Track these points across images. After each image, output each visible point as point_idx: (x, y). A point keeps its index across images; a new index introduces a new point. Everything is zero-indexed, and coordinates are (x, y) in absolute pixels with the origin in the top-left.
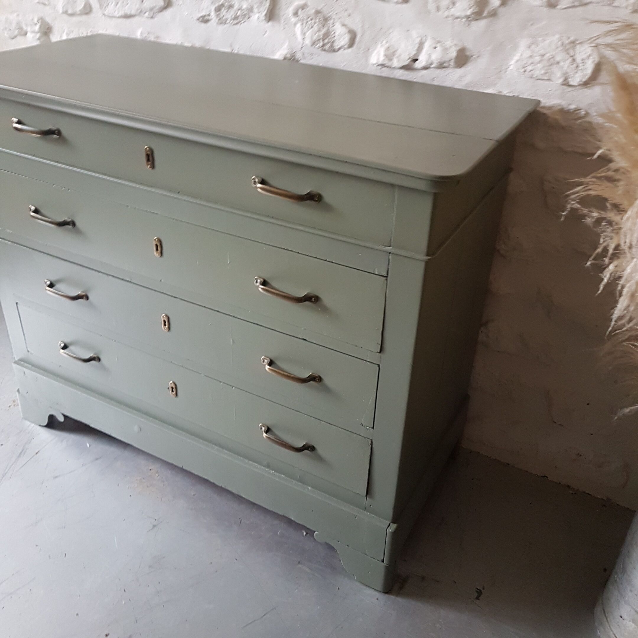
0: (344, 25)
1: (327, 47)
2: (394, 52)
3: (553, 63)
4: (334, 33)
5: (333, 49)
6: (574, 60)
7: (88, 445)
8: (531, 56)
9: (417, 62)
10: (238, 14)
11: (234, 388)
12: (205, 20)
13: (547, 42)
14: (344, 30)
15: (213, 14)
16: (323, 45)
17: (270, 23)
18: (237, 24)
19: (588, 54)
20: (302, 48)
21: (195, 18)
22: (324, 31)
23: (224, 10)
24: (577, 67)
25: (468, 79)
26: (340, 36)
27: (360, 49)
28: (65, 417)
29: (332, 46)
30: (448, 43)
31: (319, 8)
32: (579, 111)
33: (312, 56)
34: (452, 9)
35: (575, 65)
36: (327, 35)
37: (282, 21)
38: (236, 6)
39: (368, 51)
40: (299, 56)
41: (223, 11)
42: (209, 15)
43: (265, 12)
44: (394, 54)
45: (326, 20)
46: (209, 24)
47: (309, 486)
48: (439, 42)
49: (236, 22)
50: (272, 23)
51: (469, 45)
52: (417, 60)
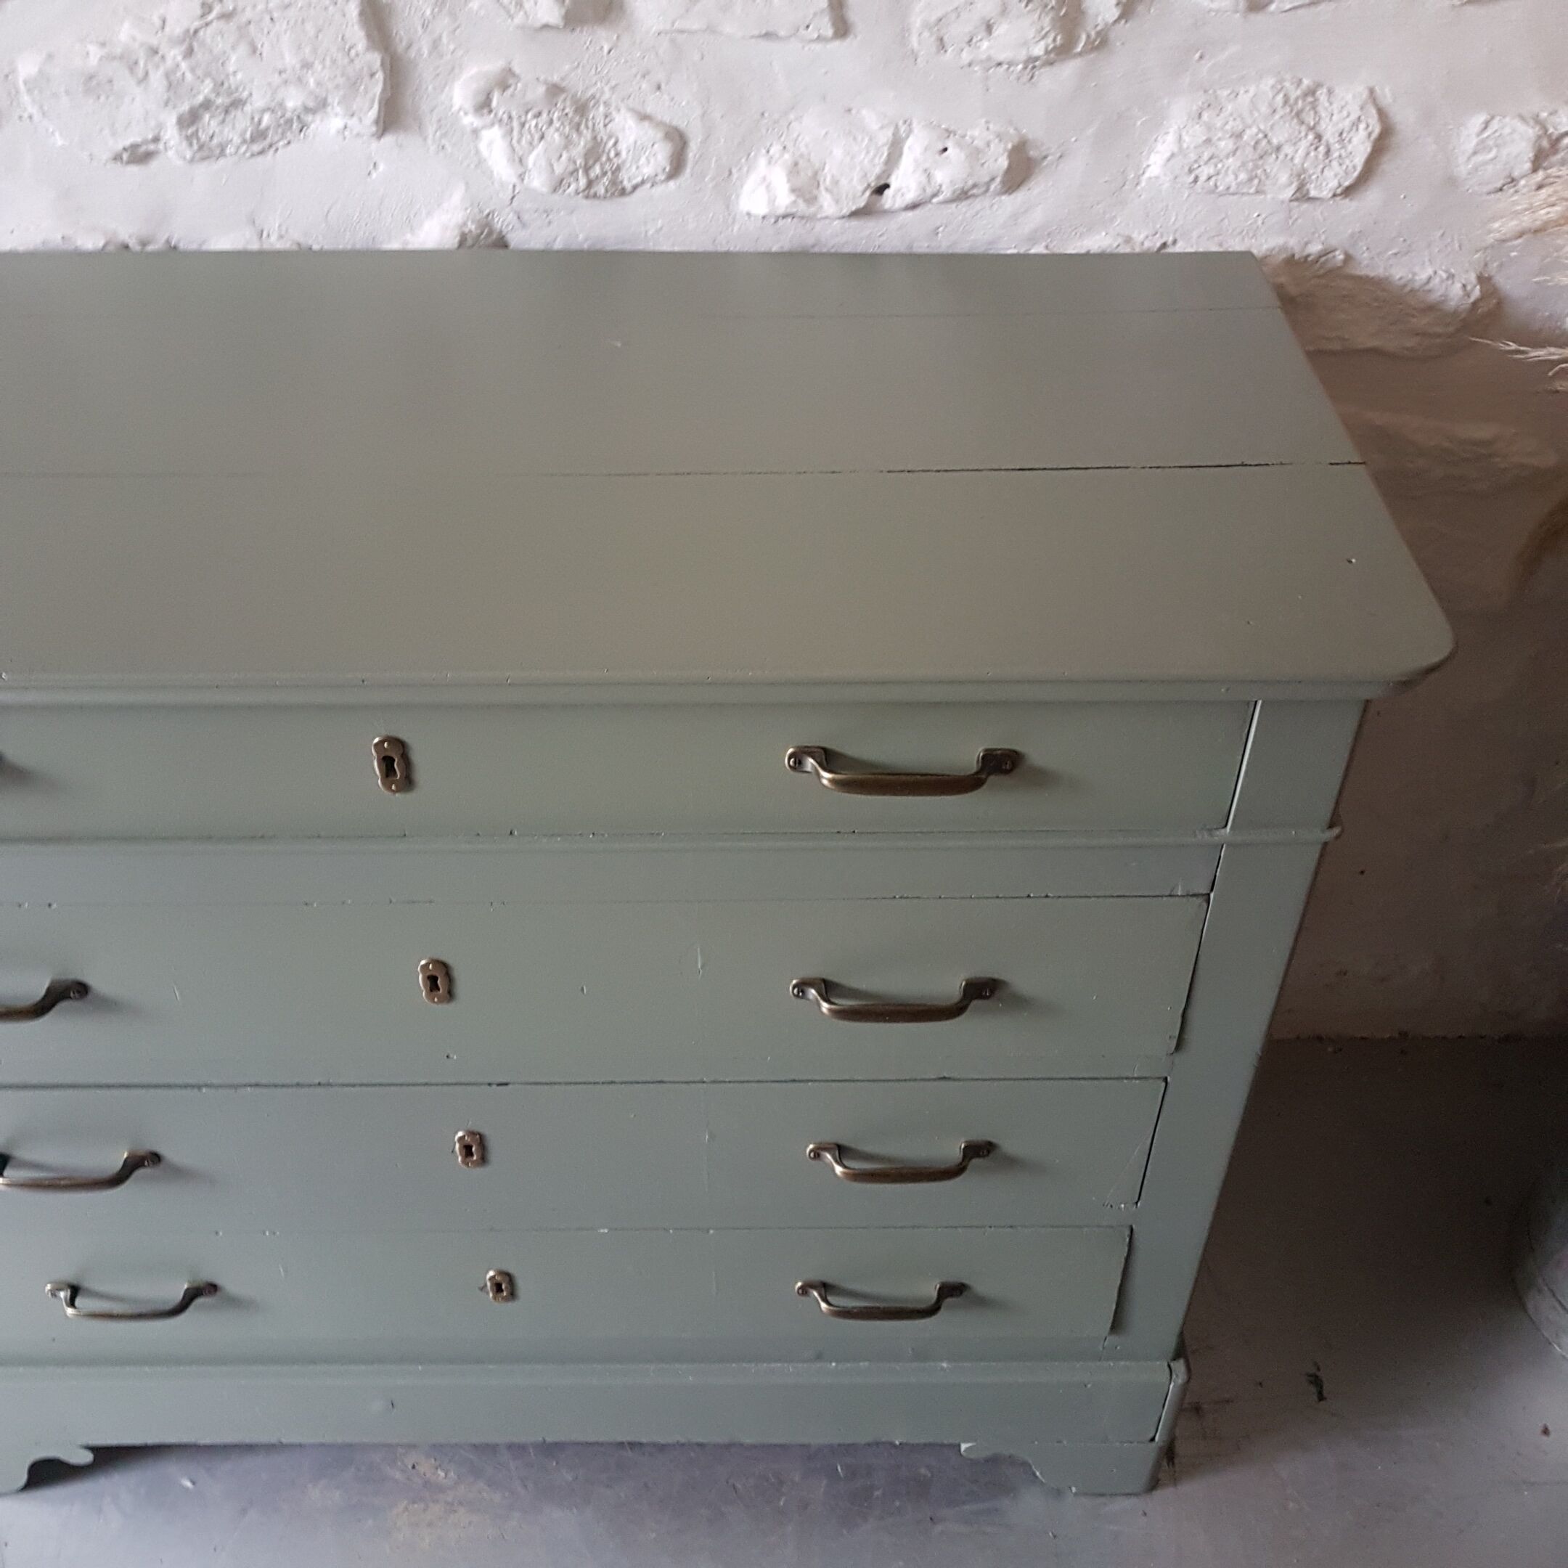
0: (644, 117)
1: (600, 189)
2: (816, 174)
3: (1266, 150)
4: (616, 143)
5: (620, 187)
6: (1319, 137)
7: (189, 1484)
8: (1208, 141)
9: (887, 192)
10: (264, 124)
11: (711, 1232)
12: (139, 155)
13: (1244, 99)
14: (649, 133)
15: (171, 134)
16: (590, 184)
17: (389, 139)
18: (262, 152)
19: (1353, 117)
20: (513, 198)
21: (106, 156)
22: (581, 144)
23: (211, 117)
24: (1328, 153)
25: (1036, 218)
26: (638, 149)
27: (705, 177)
28: (94, 1449)
29: (614, 182)
30: (978, 133)
31: (556, 78)
32: (1330, 255)
33: (548, 216)
34: (985, 44)
35: (1322, 149)
36: (594, 152)
37: (430, 130)
38: (258, 102)
39: (727, 182)
40: (504, 221)
41: (210, 123)
42: (156, 140)
43: (373, 113)
44: (815, 180)
45: (582, 109)
46: (154, 164)
47: (942, 1361)
48: (949, 133)
49: (256, 148)
50: (395, 138)
51: (1033, 130)
52: (887, 186)
